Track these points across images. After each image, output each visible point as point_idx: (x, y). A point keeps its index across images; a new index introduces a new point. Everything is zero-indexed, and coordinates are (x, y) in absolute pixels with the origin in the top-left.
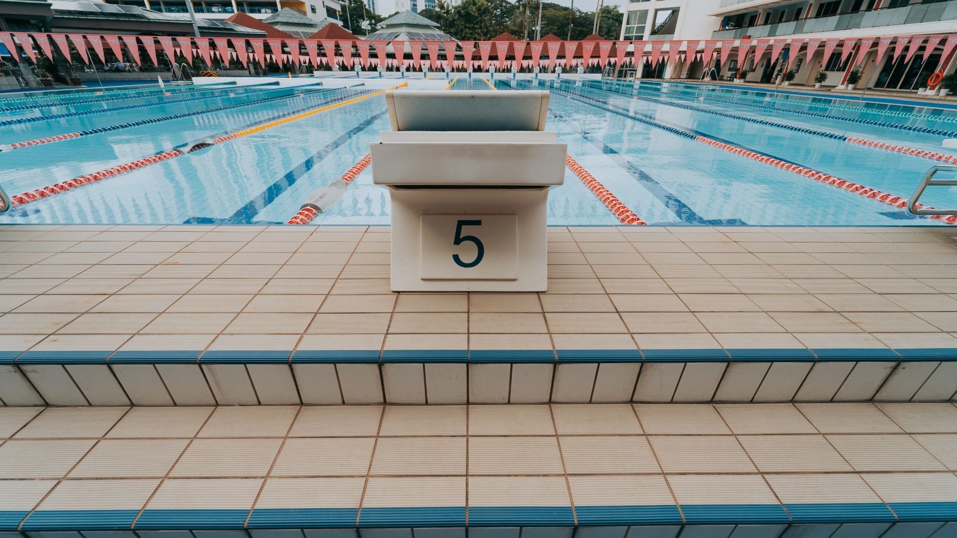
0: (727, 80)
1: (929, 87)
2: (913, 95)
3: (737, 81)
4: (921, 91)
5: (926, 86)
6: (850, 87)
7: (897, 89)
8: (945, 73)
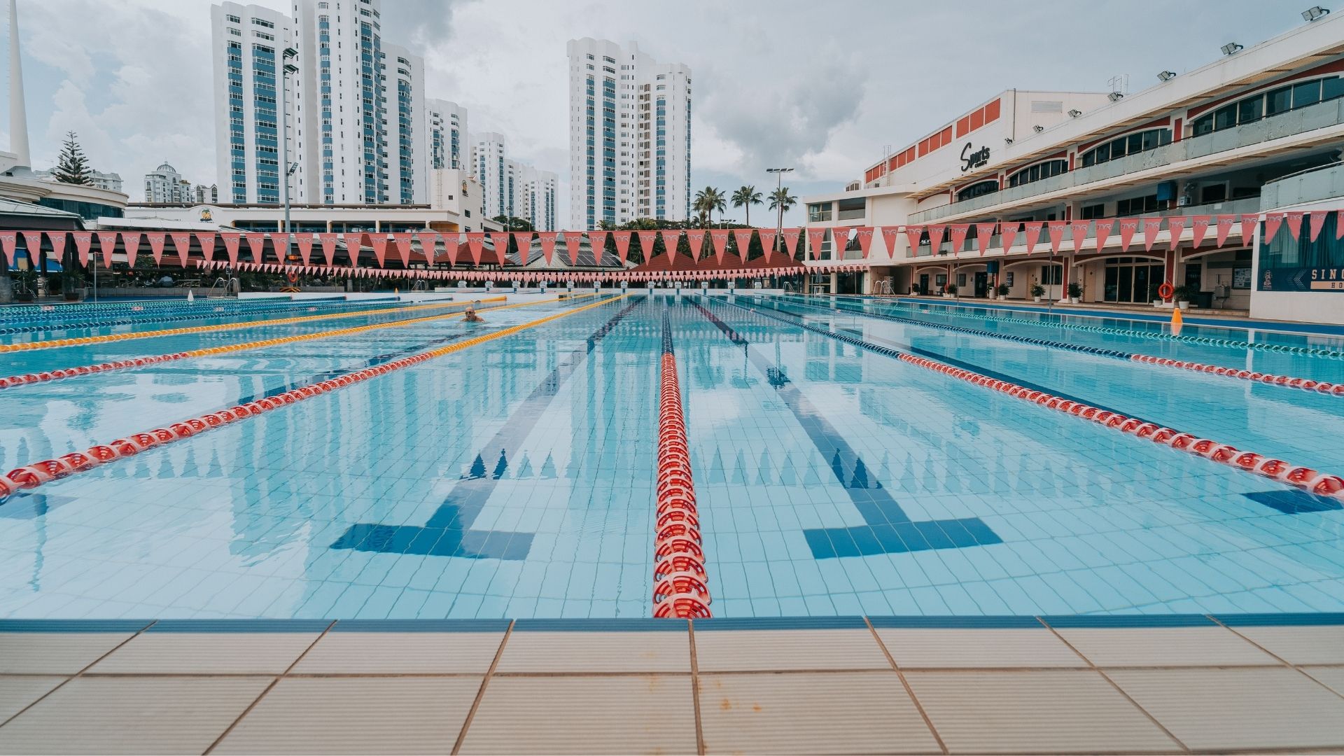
0: (937, 295)
1: (1164, 300)
2: (1149, 309)
3: (946, 296)
4: (1156, 303)
5: (1160, 299)
6: (1075, 300)
7: (1132, 302)
8: (1174, 285)
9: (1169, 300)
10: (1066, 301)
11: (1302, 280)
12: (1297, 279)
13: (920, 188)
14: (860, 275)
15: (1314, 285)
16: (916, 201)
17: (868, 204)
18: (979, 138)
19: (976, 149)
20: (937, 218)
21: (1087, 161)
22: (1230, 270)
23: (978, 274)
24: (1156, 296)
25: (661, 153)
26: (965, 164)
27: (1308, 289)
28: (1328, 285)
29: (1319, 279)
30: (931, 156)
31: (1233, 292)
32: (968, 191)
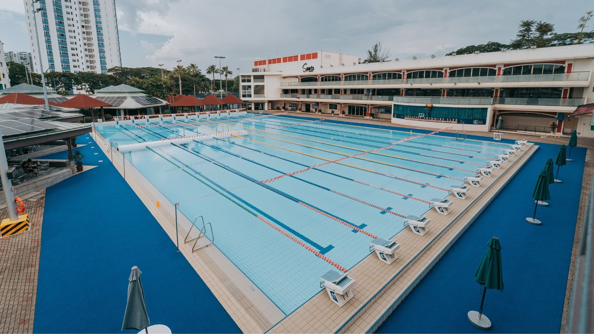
3: (298, 111)
5: (366, 116)
6: (344, 115)
7: (355, 115)
8: (369, 113)
9: (368, 116)
10: (341, 115)
11: (403, 117)
12: (402, 117)
13: (285, 74)
14: (263, 104)
15: (405, 118)
16: (282, 78)
17: (265, 77)
18: (310, 63)
19: (309, 66)
20: (294, 86)
21: (346, 79)
22: (378, 109)
23: (306, 104)
24: (365, 115)
25: (98, 23)
26: (305, 70)
27: (404, 119)
28: (407, 118)
29: (406, 117)
30: (288, 63)
31: (378, 114)
32: (305, 79)
